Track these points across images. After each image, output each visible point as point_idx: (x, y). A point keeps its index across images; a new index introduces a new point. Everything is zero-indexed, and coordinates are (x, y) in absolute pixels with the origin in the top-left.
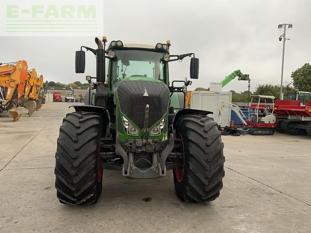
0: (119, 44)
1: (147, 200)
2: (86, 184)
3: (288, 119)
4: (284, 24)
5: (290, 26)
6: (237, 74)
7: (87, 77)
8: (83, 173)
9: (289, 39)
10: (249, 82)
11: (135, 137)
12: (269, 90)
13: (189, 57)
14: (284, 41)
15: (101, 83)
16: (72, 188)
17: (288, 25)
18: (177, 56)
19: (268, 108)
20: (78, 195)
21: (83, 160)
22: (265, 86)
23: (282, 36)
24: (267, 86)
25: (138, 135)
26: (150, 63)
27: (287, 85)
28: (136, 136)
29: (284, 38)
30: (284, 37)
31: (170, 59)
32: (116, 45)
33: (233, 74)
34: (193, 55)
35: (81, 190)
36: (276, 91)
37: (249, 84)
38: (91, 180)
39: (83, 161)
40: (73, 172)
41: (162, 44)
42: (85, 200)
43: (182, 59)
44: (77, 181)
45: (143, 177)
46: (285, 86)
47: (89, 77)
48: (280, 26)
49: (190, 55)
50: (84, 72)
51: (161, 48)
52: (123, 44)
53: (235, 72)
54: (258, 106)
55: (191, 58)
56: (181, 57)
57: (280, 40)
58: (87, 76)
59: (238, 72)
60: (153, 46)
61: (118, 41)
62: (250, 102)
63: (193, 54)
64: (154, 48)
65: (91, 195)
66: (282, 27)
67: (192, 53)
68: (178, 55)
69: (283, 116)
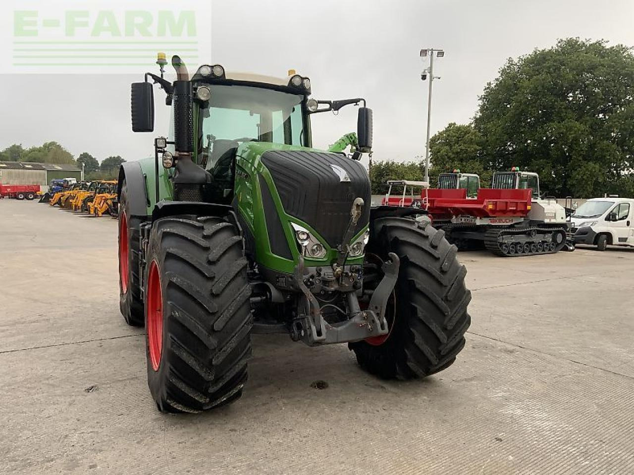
0: (217, 72)
1: (321, 385)
2: (236, 364)
3: (451, 222)
4: (430, 49)
5: (441, 54)
6: (350, 141)
7: (158, 140)
8: (232, 343)
9: (439, 78)
10: (370, 156)
11: (318, 264)
12: (391, 171)
13: (355, 105)
14: (431, 80)
15: (185, 154)
16: (209, 376)
17: (437, 52)
18: (329, 102)
19: (419, 204)
20: (217, 389)
21: (231, 315)
22: (384, 163)
23: (426, 71)
24: (387, 164)
25: (325, 260)
26: (251, 115)
27: (420, 162)
28: (321, 260)
29: (431, 76)
30: (430, 72)
31: (318, 109)
32: (213, 74)
33: (343, 140)
34: (362, 102)
35: (224, 377)
36: (403, 172)
37: (370, 161)
38: (245, 354)
39: (232, 317)
40: (212, 342)
41: (301, 77)
42: (225, 399)
43: (338, 110)
44: (221, 359)
45: (337, 339)
46: (417, 164)
47: (161, 140)
48: (424, 52)
49: (356, 101)
50: (152, 130)
51: (301, 84)
52: (226, 73)
53: (347, 136)
54: (403, 200)
55: (357, 108)
56: (336, 106)
57: (424, 77)
58: (156, 139)
59: (351, 137)
60: (283, 79)
61: (215, 66)
62: (387, 194)
63: (364, 100)
64: (287, 85)
65: (239, 386)
66: (427, 54)
67: (360, 98)
68: (331, 102)
69: (438, 218)
